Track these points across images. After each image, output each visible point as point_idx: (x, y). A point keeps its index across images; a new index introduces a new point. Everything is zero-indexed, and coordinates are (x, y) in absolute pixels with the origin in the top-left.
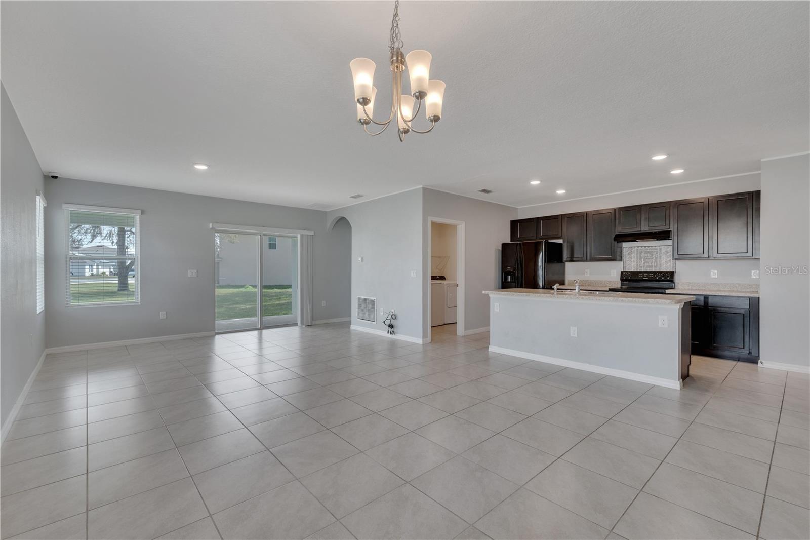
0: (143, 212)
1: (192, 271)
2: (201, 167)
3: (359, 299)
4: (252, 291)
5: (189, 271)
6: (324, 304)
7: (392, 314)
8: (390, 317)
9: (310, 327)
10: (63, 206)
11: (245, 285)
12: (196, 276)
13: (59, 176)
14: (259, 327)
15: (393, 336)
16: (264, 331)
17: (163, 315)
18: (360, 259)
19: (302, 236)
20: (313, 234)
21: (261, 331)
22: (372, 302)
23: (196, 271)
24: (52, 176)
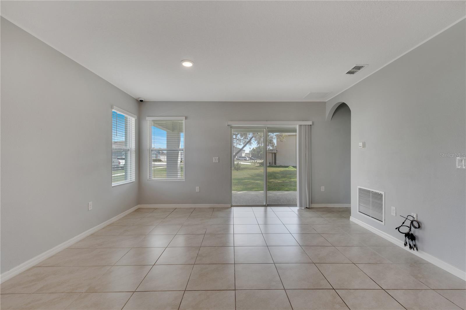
0: (186, 118)
1: (216, 158)
2: (187, 64)
3: (360, 189)
4: (292, 169)
5: (214, 158)
6: (323, 189)
7: (412, 219)
8: (408, 223)
9: (308, 209)
10: (147, 118)
11: (289, 166)
12: (218, 162)
13: (143, 100)
14: (265, 204)
15: (414, 252)
16: (269, 208)
17: (197, 189)
18: (361, 144)
19: (300, 126)
20: (311, 124)
21: (266, 207)
22: (378, 197)
23: (218, 158)
24: (140, 101)
